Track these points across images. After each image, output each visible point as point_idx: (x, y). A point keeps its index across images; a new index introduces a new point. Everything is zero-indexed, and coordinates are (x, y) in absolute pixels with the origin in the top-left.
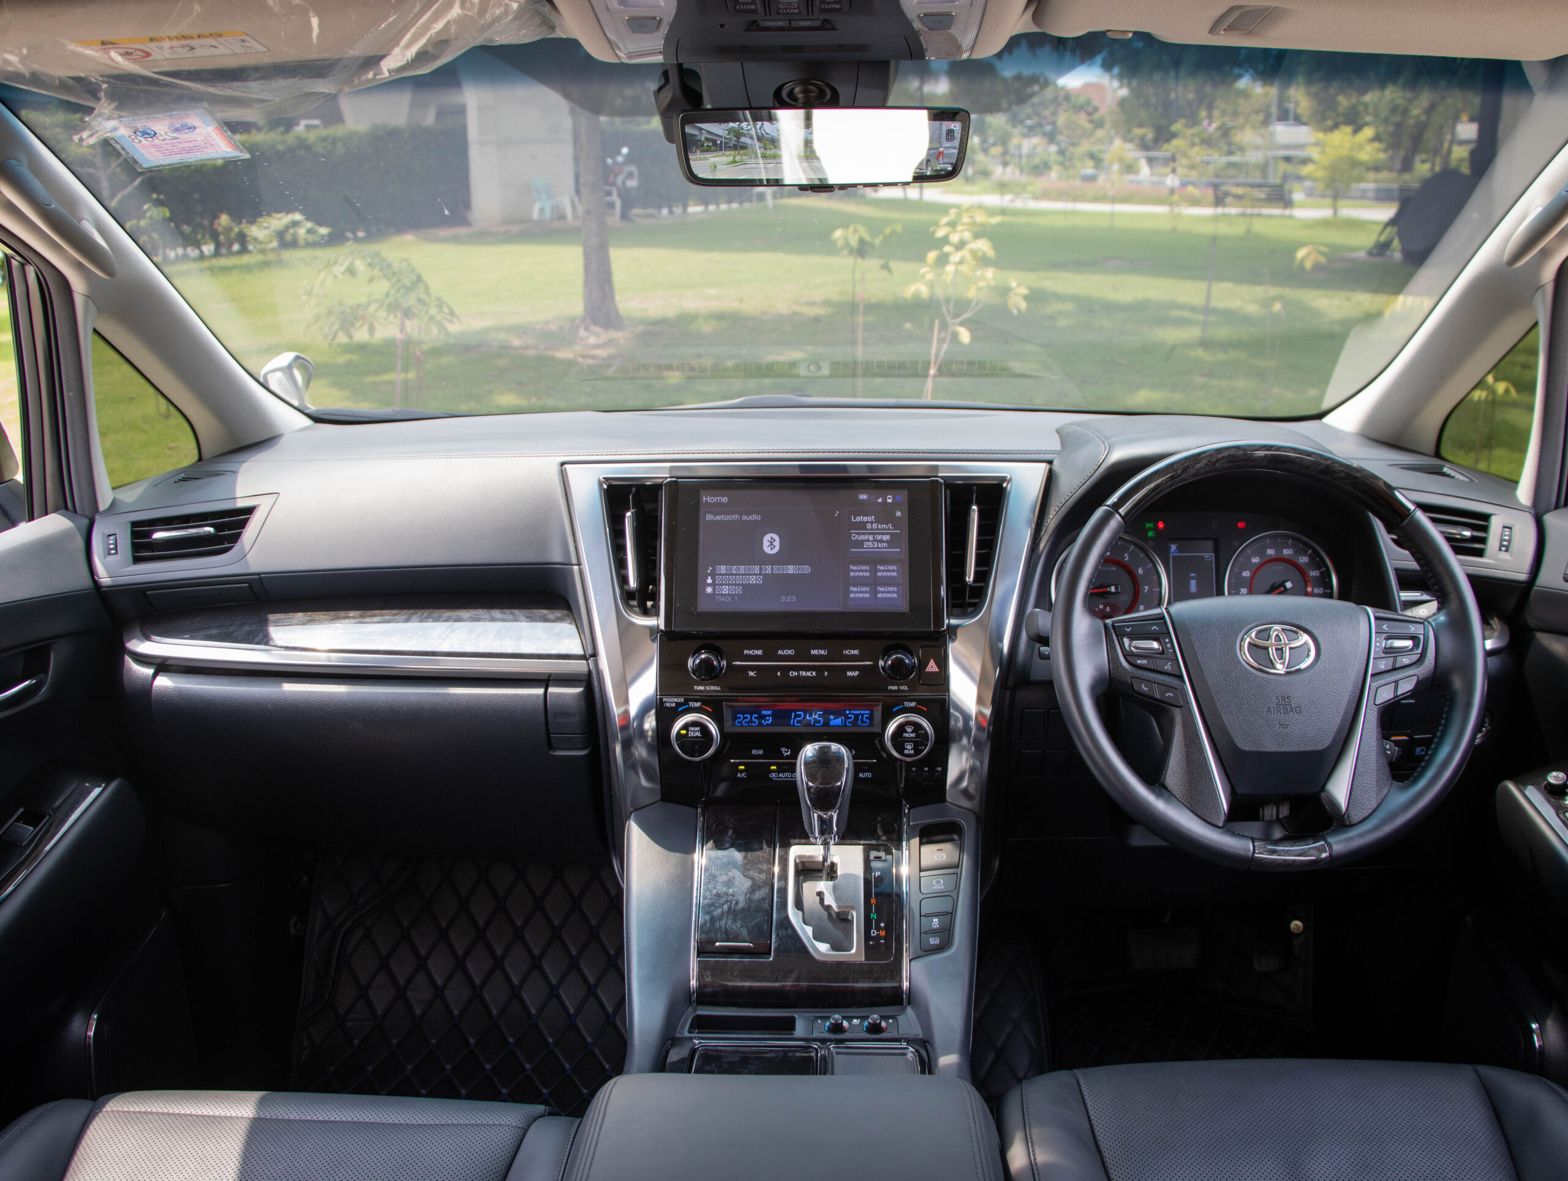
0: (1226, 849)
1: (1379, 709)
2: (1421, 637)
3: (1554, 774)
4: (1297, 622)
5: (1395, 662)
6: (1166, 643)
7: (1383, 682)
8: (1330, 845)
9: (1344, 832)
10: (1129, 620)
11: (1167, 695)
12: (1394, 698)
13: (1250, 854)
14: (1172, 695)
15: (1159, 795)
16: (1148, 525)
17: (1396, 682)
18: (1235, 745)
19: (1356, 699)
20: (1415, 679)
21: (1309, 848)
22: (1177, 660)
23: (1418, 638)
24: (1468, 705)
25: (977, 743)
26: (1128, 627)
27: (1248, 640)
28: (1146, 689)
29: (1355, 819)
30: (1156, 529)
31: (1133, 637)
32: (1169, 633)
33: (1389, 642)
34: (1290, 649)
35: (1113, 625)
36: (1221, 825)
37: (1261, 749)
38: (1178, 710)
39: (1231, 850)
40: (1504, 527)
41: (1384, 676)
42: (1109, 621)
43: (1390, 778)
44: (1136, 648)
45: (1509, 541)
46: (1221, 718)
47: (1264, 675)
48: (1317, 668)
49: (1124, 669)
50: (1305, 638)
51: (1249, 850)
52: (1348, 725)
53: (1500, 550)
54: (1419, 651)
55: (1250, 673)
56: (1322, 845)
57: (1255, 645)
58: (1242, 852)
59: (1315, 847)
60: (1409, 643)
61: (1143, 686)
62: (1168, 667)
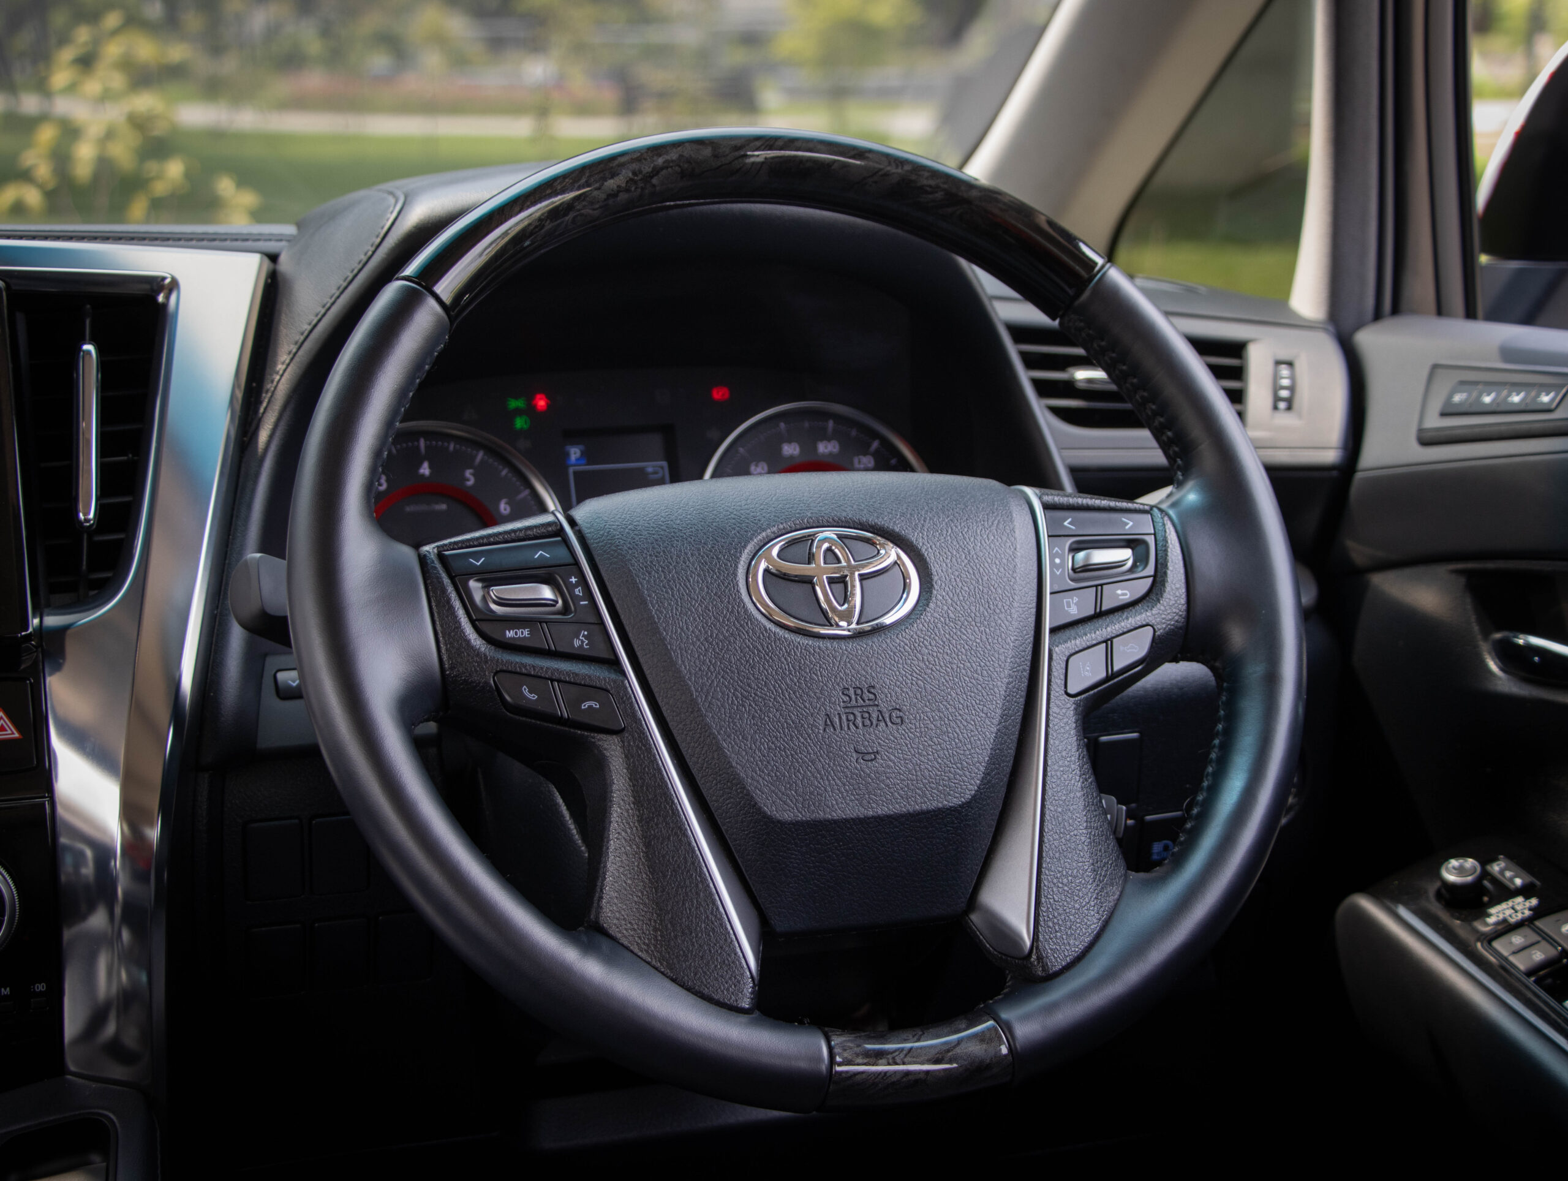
0: (765, 1060)
1: (1077, 704)
2: (1150, 540)
3: (1454, 863)
4: (872, 519)
5: (1099, 598)
6: (571, 587)
7: (1079, 643)
8: (1008, 1028)
9: (1035, 994)
10: (479, 542)
11: (585, 706)
12: (1107, 679)
13: (824, 1067)
14: (596, 705)
15: (588, 947)
16: (514, 404)
17: (1108, 642)
18: (760, 811)
19: (1024, 685)
20: (1148, 633)
21: (959, 1042)
22: (602, 623)
23: (1145, 543)
24: (1272, 680)
25: (133, 916)
26: (476, 555)
27: (763, 565)
28: (533, 697)
29: (1056, 962)
30: (530, 411)
31: (491, 578)
32: (576, 563)
33: (1081, 555)
34: (863, 578)
35: (441, 556)
36: (746, 1004)
37: (821, 815)
38: (615, 739)
39: (777, 1062)
40: (1278, 363)
41: (1080, 629)
42: (429, 549)
43: (1122, 863)
44: (501, 602)
45: (1292, 389)
46: (720, 748)
47: (810, 642)
48: (928, 616)
49: (478, 653)
50: (892, 554)
51: (820, 1059)
52: (1013, 746)
53: (1275, 408)
54: (1150, 570)
55: (777, 639)
56: (989, 1029)
57: (784, 577)
58: (803, 1065)
59: (975, 1036)
60: (1124, 554)
61: (525, 690)
62: (580, 642)
